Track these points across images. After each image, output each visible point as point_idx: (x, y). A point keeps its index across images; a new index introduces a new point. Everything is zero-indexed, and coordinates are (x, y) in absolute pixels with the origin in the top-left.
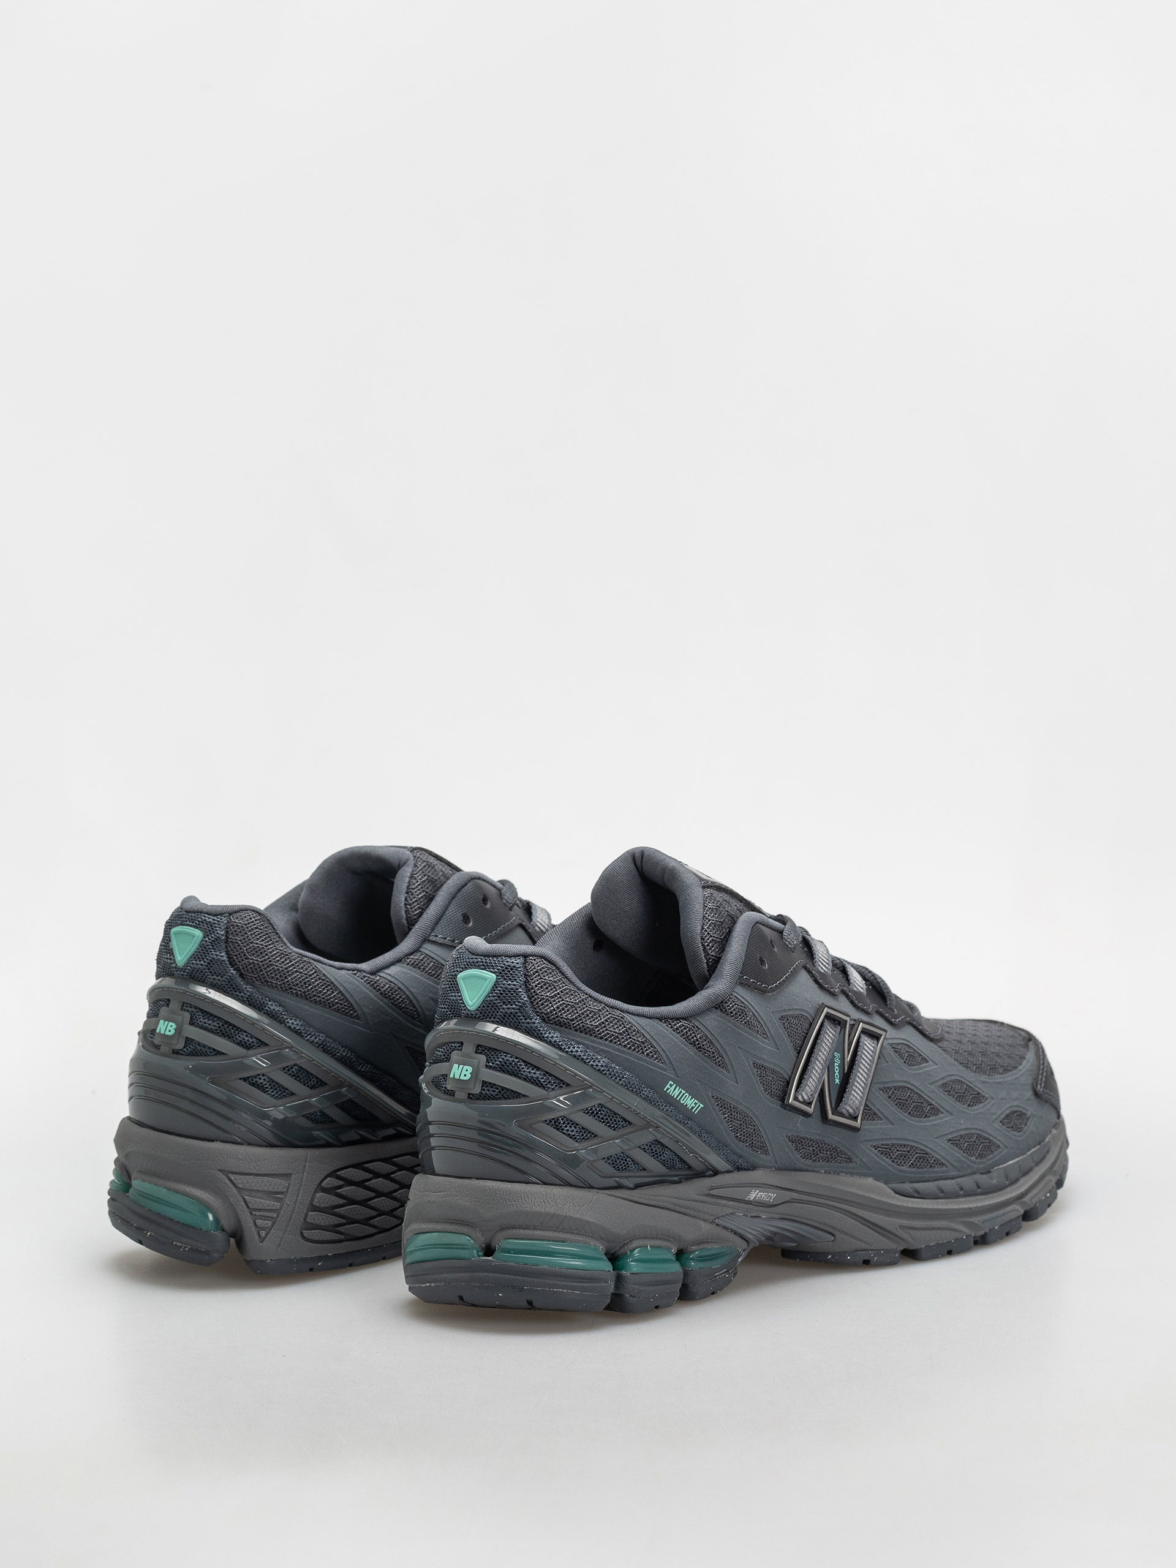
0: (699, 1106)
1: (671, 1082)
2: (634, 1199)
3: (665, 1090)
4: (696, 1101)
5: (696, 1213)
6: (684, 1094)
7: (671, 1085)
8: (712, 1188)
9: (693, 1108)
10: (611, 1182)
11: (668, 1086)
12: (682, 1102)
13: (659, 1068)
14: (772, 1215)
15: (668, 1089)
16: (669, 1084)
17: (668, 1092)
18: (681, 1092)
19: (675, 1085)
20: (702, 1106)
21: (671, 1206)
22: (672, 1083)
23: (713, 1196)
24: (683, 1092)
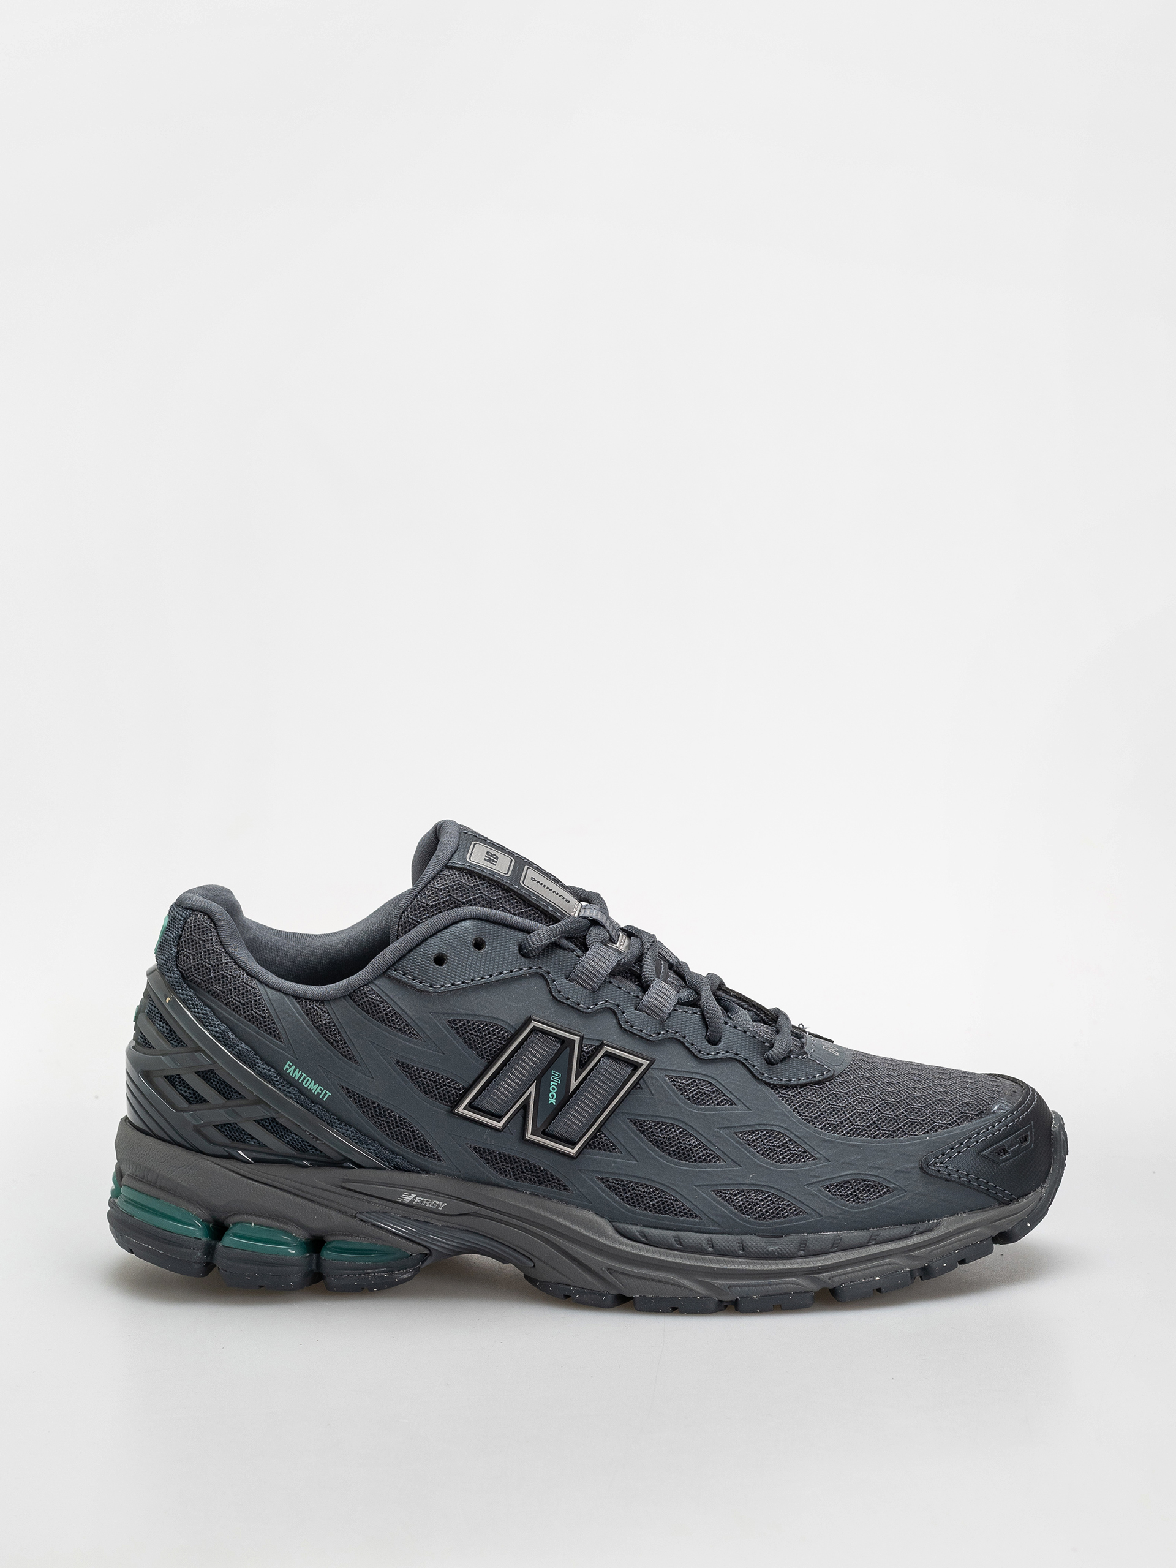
0: (326, 1094)
1: (289, 1063)
2: (242, 1172)
3: (284, 1069)
4: (320, 1087)
5: (326, 1202)
6: (305, 1078)
7: (290, 1066)
8: (348, 1181)
9: (319, 1094)
10: (220, 1150)
11: (287, 1066)
12: (306, 1086)
13: (276, 1045)
14: (445, 1224)
15: (287, 1069)
16: (287, 1064)
17: (288, 1072)
18: (301, 1075)
19: (294, 1067)
20: (329, 1094)
21: (293, 1190)
22: (291, 1064)
23: (344, 1188)
24: (304, 1075)
